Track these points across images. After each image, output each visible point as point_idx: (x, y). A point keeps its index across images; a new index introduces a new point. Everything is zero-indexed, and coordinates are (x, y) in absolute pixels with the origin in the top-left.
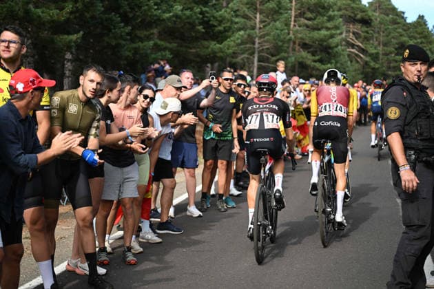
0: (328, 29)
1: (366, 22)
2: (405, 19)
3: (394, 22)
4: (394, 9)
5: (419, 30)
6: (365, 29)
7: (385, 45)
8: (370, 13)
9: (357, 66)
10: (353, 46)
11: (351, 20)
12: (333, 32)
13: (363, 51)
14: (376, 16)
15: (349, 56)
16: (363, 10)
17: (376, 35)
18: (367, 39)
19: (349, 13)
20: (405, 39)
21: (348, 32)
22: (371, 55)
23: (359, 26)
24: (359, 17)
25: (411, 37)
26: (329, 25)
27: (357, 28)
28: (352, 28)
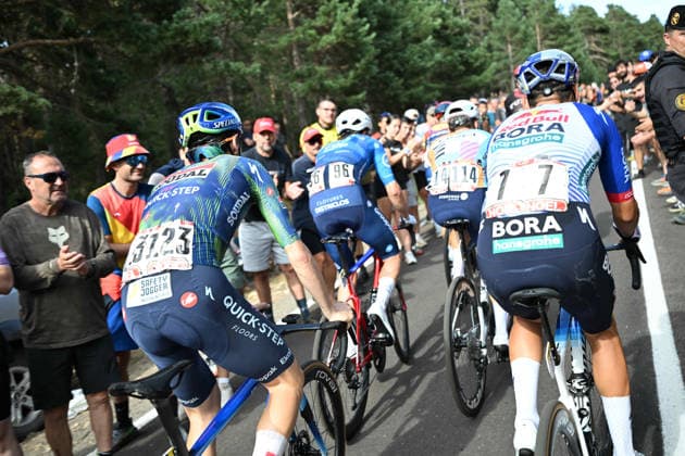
0: (570, 44)
1: (604, 31)
2: (638, 21)
3: (629, 25)
4: (627, 15)
5: (653, 27)
6: (604, 37)
7: (624, 46)
8: (606, 23)
9: (601, 69)
10: (596, 53)
11: (592, 32)
12: (574, 46)
13: (605, 55)
14: (613, 24)
15: (594, 62)
16: (600, 21)
17: (614, 40)
18: (607, 45)
19: (588, 27)
20: (641, 37)
21: (590, 42)
22: (612, 57)
23: (598, 35)
24: (597, 27)
25: (646, 35)
26: (570, 40)
27: (598, 37)
28: (593, 38)
